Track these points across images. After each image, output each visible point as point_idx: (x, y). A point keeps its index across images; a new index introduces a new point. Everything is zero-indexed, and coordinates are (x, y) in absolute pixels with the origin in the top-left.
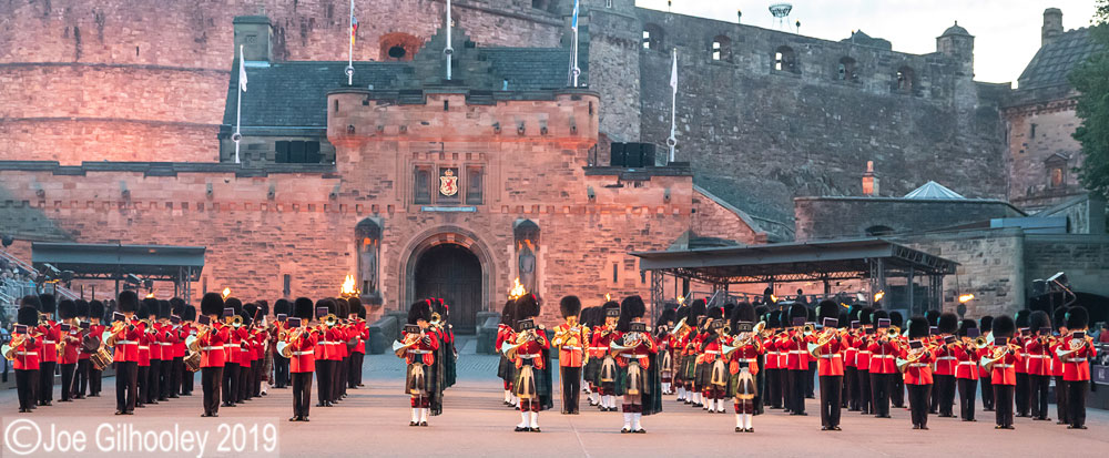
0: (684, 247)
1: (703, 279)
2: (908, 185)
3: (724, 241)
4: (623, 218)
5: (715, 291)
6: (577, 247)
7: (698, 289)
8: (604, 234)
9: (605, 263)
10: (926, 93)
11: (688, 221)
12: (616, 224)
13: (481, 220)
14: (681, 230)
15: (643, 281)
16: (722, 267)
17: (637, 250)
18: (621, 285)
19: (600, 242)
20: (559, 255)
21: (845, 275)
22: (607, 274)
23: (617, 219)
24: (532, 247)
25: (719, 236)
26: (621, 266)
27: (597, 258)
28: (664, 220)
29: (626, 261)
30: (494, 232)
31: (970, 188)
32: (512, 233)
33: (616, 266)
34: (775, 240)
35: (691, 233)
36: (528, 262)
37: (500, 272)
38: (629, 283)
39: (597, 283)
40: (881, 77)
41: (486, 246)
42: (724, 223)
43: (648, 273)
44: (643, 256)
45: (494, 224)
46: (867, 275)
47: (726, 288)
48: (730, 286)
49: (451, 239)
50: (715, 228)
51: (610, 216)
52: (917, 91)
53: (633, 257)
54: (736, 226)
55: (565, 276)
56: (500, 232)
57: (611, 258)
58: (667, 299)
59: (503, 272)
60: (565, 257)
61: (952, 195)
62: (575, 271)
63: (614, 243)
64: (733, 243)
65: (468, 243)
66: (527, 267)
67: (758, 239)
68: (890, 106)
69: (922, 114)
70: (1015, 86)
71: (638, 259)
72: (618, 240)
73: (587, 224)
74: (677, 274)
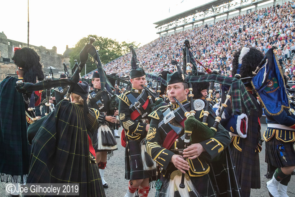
2: (48, 66)
10: (51, 54)
31: (56, 67)
40: (44, 52)
52: (49, 54)
61: (54, 68)
68: (46, 56)
69: (50, 57)
70: (62, 55)
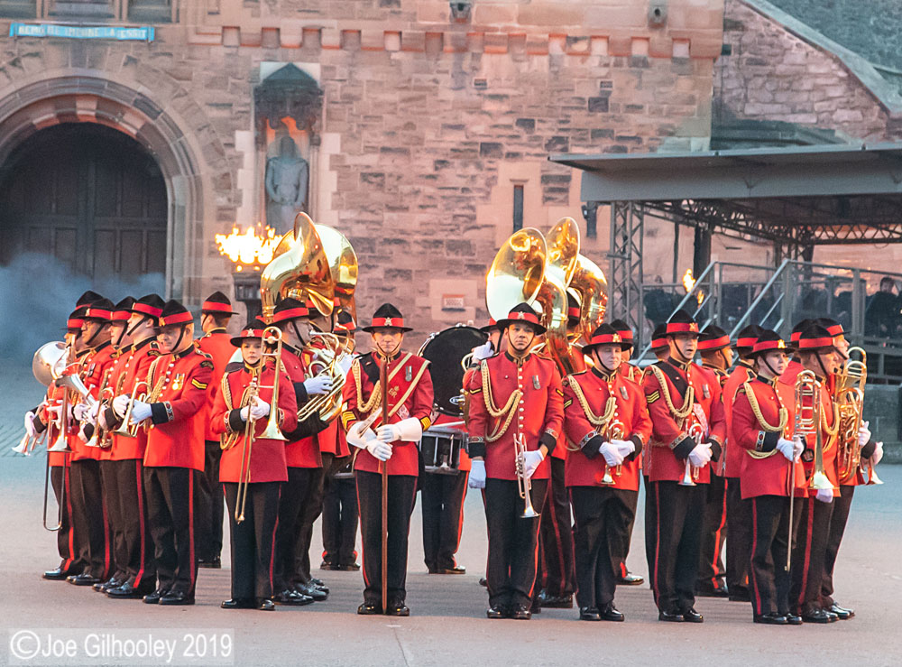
0: (699, 145)
1: (748, 230)
3: (807, 133)
4: (540, 64)
5: (778, 263)
6: (420, 141)
7: (732, 257)
8: (490, 106)
9: (491, 182)
11: (709, 74)
12: (522, 80)
13: (166, 63)
14: (691, 100)
15: (591, 231)
16: (797, 201)
17: (579, 151)
19: (479, 129)
20: (372, 160)
22: (496, 210)
23: (524, 67)
24: (301, 140)
25: (791, 119)
26: (534, 192)
27: (472, 170)
28: (645, 71)
29: (545, 179)
30: (202, 95)
32: (249, 100)
33: (519, 190)
35: (719, 108)
36: (288, 173)
37: (214, 200)
39: (468, 235)
41: (179, 133)
42: (807, 85)
43: (605, 213)
44: (588, 167)
45: (200, 72)
47: (808, 255)
48: (816, 247)
49: (86, 110)
50: (781, 97)
51: (506, 59)
53: (569, 168)
54: (837, 92)
55: (387, 215)
56: (222, 95)
57: (507, 171)
58: (650, 281)
59: (222, 201)
60: (388, 164)
62: (413, 203)
63: (517, 130)
64: (825, 135)
65: (131, 124)
66: (286, 190)
67: (893, 126)
71: (577, 174)
72: (528, 124)
73: (446, 81)
74: (679, 214)
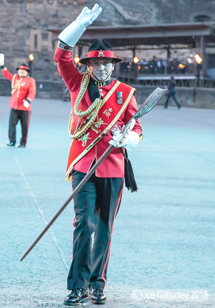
3: (105, 23)
6: (12, 24)
8: (29, 16)
9: (29, 35)
12: (37, 10)
17: (51, 28)
18: (39, 49)
19: (26, 22)
21: (180, 46)
22: (30, 42)
23: (37, 7)
26: (40, 37)
27: (24, 32)
28: (67, 8)
29: (43, 34)
33: (36, 36)
34: (138, 23)
38: (45, 49)
39: (23, 48)
46: (194, 46)
51: (33, 4)
53: (47, 32)
54: (113, 14)
55: (4, 43)
57: (33, 32)
62: (10, 40)
63: (36, 22)
64: (109, 23)
67: (127, 22)
71: (50, 33)
72: (38, 21)
73: (18, 9)
